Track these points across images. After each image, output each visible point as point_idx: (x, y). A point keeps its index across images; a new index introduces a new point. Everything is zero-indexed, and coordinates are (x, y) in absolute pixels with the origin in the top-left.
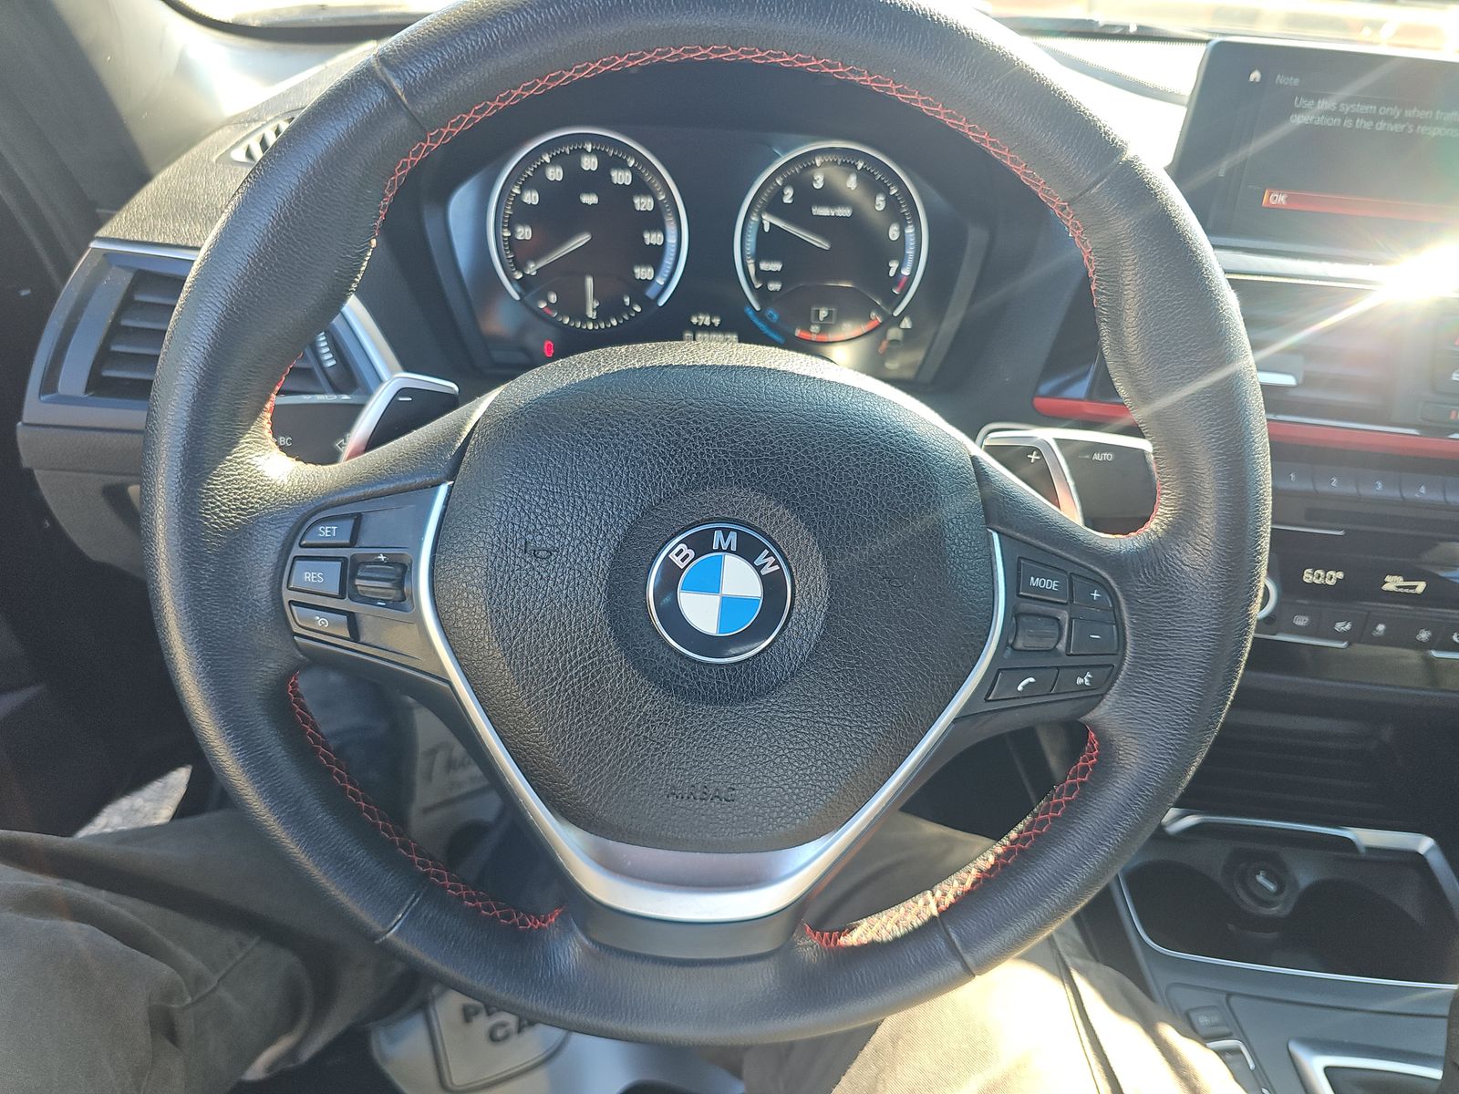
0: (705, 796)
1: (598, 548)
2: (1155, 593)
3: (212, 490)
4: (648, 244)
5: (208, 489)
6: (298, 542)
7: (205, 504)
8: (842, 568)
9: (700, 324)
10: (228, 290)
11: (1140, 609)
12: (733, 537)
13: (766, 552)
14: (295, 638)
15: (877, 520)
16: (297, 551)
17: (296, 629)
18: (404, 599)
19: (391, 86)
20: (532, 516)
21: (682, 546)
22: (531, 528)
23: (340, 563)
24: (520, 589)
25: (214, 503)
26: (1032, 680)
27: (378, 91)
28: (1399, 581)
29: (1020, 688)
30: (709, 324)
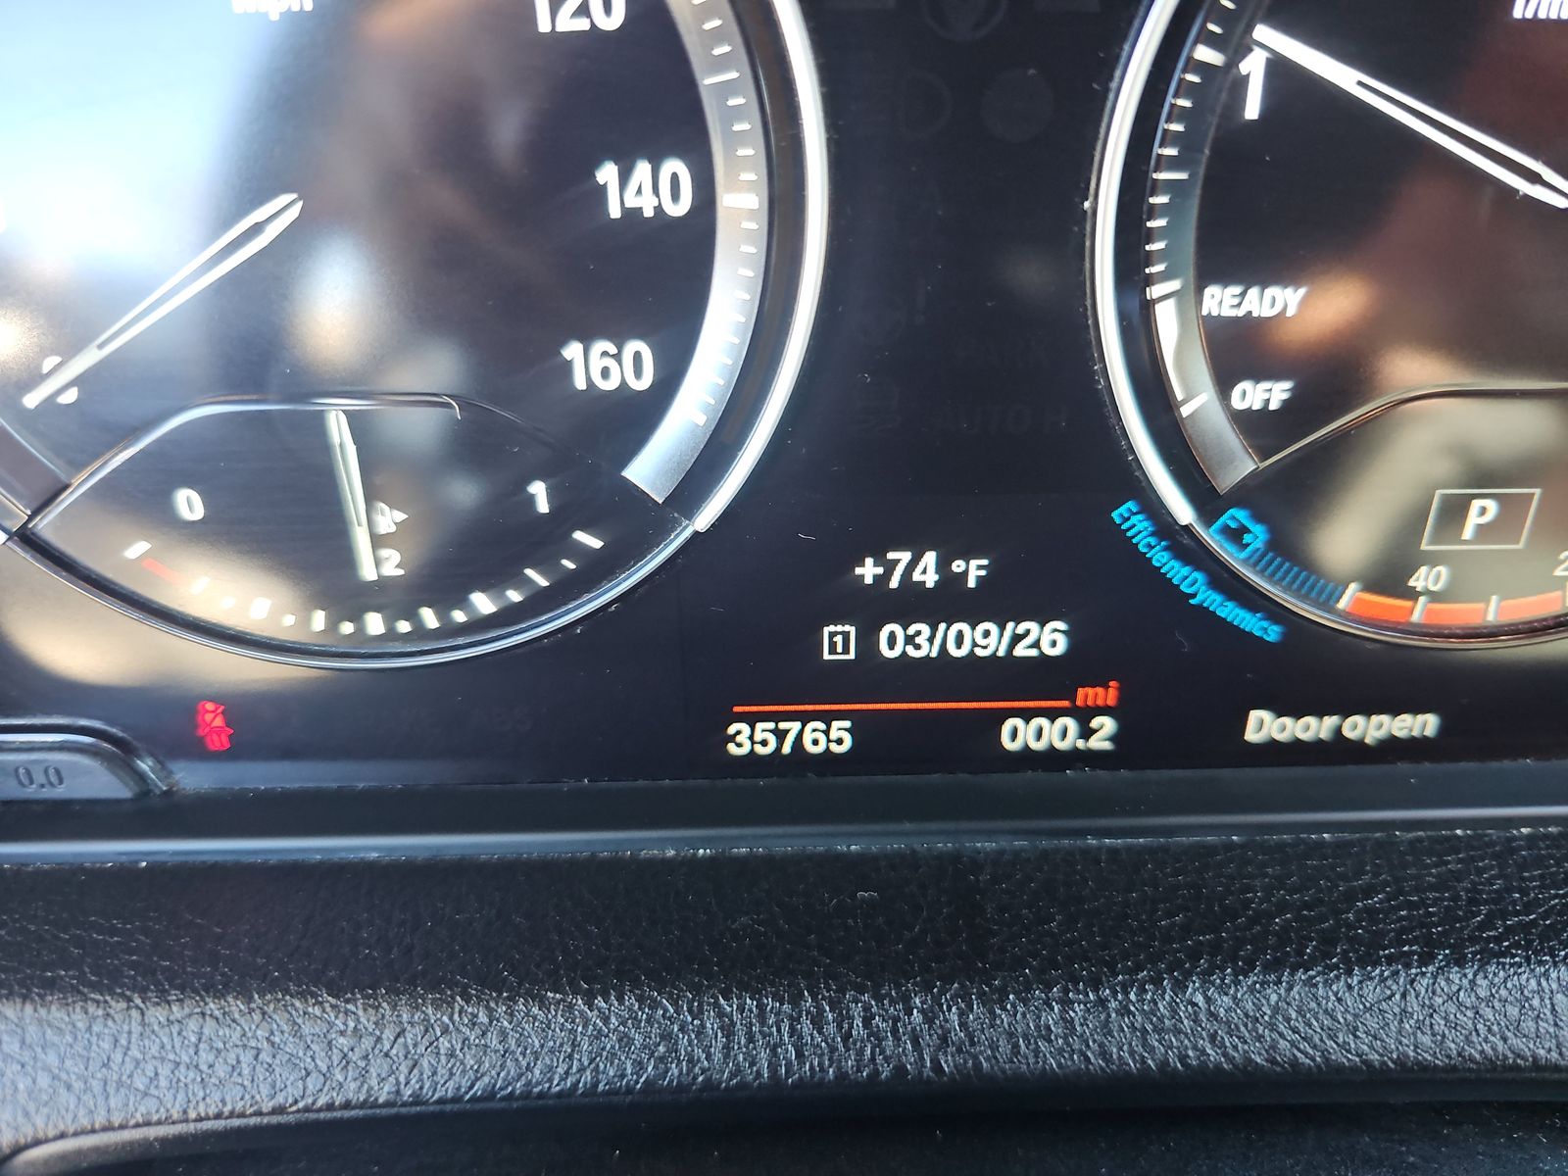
9: (895, 583)
30: (931, 579)
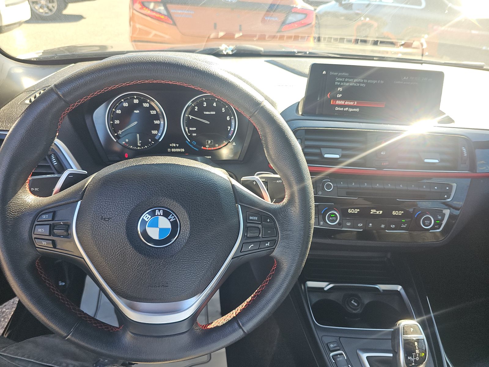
0: (159, 286)
1: (122, 217)
2: (285, 219)
3: (10, 207)
4: (155, 123)
5: (8, 207)
6: (36, 220)
7: (8, 211)
8: (193, 218)
9: (173, 146)
10: (12, 150)
11: (281, 224)
12: (161, 211)
13: (172, 215)
14: (37, 248)
15: (203, 204)
16: (36, 223)
17: (37, 246)
18: (69, 235)
19: (58, 93)
20: (103, 209)
21: (147, 215)
22: (103, 212)
23: (49, 226)
24: (101, 230)
25: (10, 211)
26: (253, 245)
27: (54, 95)
28: (375, 211)
29: (250, 248)
30: (175, 146)
